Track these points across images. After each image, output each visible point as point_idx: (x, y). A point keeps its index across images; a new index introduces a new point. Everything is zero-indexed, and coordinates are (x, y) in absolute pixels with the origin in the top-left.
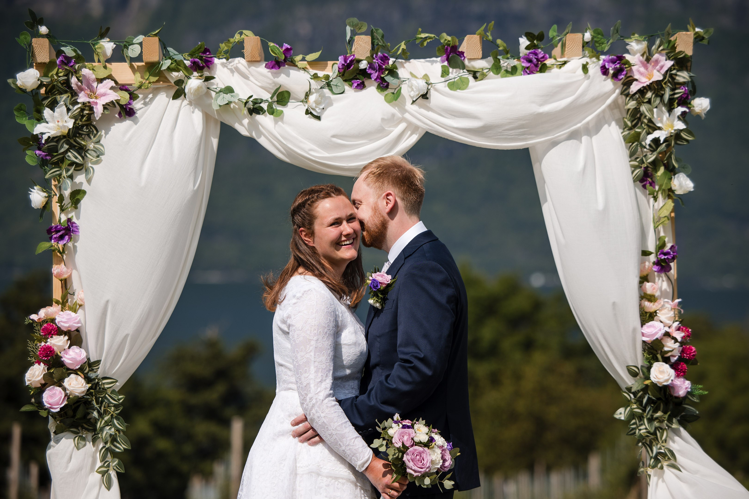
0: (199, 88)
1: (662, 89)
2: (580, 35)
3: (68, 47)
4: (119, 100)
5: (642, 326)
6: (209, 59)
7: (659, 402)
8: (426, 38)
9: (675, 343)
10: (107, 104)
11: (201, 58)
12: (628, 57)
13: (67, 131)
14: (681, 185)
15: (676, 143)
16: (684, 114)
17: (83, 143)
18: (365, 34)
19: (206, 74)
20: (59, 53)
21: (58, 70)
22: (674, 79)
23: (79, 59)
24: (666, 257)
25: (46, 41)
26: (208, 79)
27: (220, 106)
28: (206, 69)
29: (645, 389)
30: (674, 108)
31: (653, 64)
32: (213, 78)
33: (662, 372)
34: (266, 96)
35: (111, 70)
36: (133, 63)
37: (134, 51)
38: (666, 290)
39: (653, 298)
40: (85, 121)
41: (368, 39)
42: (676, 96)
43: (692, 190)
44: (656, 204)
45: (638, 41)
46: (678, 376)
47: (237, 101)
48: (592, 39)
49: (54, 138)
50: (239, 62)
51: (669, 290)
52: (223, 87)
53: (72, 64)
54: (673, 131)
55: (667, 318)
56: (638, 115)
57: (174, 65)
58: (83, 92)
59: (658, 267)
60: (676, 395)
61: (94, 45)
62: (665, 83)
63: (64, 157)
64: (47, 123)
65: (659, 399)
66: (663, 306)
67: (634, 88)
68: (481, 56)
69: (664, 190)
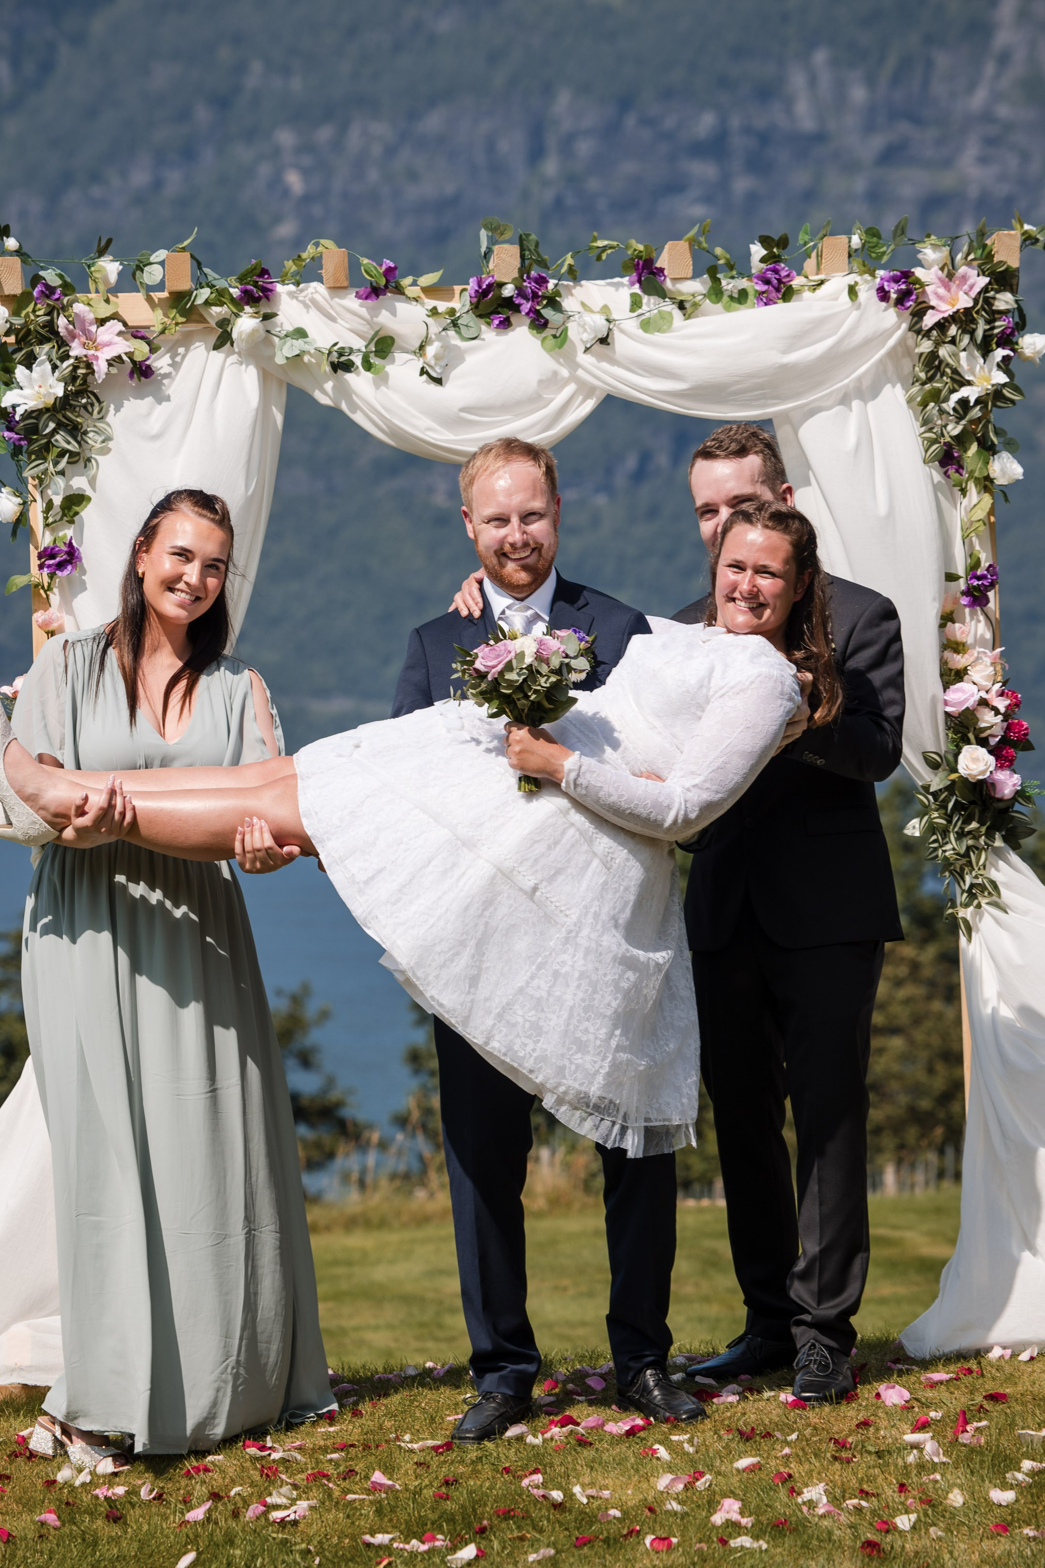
0: (254, 331)
1: (974, 321)
2: (844, 238)
3: (49, 271)
4: (133, 353)
5: (945, 691)
6: (269, 286)
7: (973, 806)
8: (604, 249)
9: (996, 715)
10: (113, 359)
11: (256, 284)
12: (919, 272)
13: (52, 401)
14: (1003, 472)
15: (994, 405)
16: (1006, 359)
17: (78, 420)
18: (510, 242)
19: (264, 310)
20: (36, 280)
21: (36, 304)
22: (991, 305)
23: (67, 288)
24: (980, 583)
25: (17, 260)
26: (267, 317)
27: (287, 358)
28: (264, 301)
29: (951, 788)
30: (992, 350)
31: (957, 282)
32: (275, 315)
33: (976, 760)
34: (359, 344)
35: (116, 304)
36: (152, 294)
37: (153, 274)
38: (982, 636)
39: (961, 648)
40: (80, 385)
41: (515, 250)
42: (996, 331)
43: (1021, 478)
44: (965, 501)
45: (935, 247)
46: (1000, 766)
47: (312, 351)
48: (864, 245)
49: (33, 412)
50: (316, 290)
51: (988, 635)
52: (291, 329)
53: (56, 296)
54: (990, 387)
55: (982, 677)
56: (937, 363)
57: (214, 295)
58: (76, 340)
59: (968, 599)
60: (998, 796)
61: (89, 267)
62: (977, 312)
63: (49, 442)
64: (21, 388)
65: (972, 803)
66: (978, 659)
67: (929, 320)
68: (690, 274)
69: (976, 479)
